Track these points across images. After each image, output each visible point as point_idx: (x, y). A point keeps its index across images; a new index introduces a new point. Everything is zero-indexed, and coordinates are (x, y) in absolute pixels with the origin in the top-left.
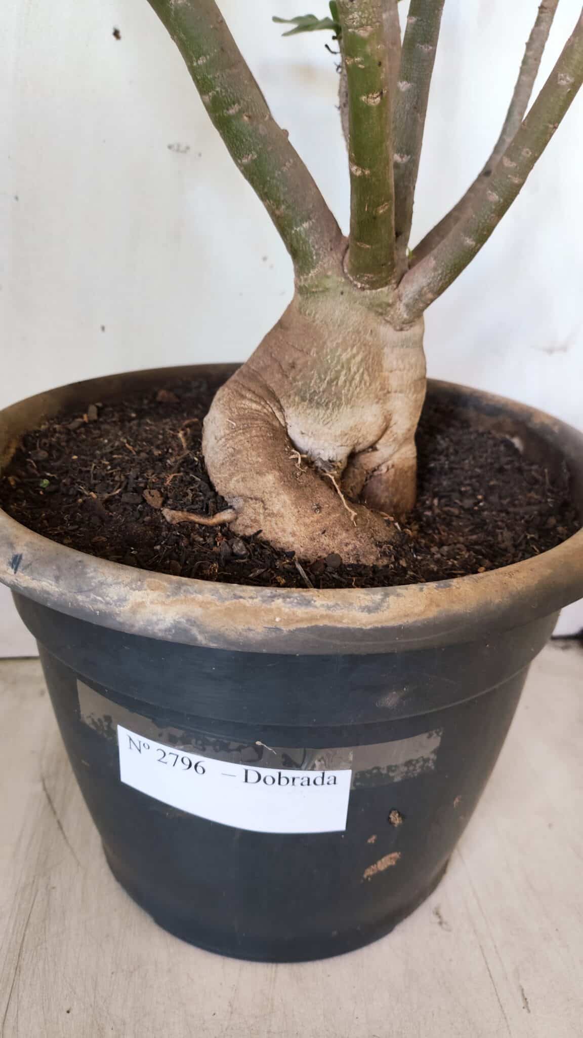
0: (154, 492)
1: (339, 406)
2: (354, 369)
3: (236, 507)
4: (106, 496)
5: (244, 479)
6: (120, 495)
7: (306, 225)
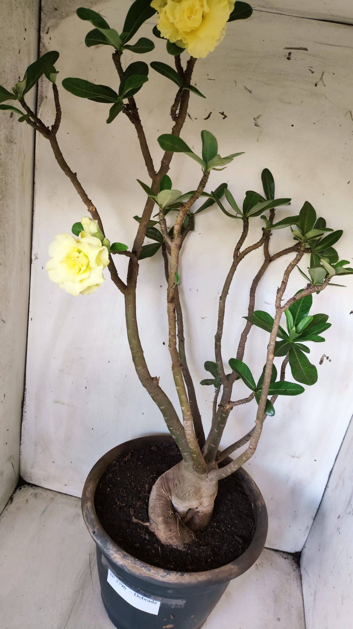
0: (133, 510)
1: (185, 501)
2: (191, 493)
3: (151, 522)
4: (121, 505)
5: (154, 516)
6: (124, 506)
7: (186, 454)
